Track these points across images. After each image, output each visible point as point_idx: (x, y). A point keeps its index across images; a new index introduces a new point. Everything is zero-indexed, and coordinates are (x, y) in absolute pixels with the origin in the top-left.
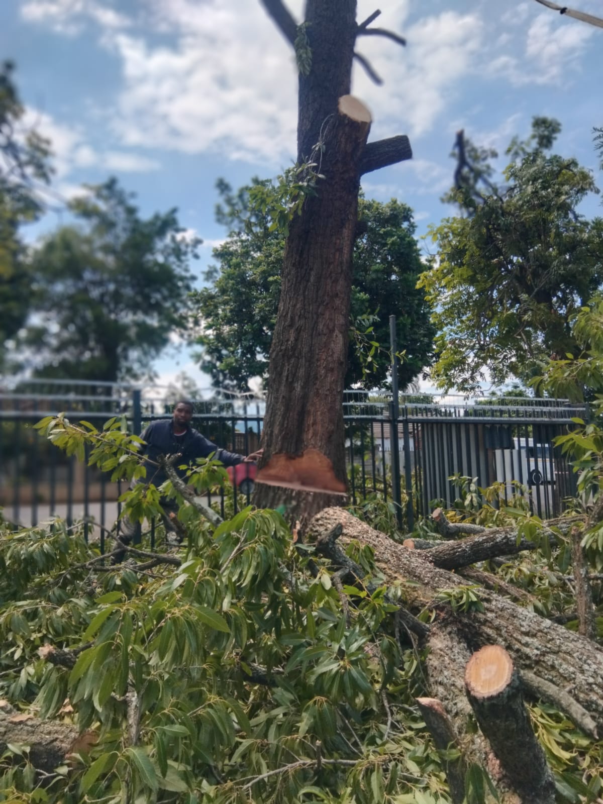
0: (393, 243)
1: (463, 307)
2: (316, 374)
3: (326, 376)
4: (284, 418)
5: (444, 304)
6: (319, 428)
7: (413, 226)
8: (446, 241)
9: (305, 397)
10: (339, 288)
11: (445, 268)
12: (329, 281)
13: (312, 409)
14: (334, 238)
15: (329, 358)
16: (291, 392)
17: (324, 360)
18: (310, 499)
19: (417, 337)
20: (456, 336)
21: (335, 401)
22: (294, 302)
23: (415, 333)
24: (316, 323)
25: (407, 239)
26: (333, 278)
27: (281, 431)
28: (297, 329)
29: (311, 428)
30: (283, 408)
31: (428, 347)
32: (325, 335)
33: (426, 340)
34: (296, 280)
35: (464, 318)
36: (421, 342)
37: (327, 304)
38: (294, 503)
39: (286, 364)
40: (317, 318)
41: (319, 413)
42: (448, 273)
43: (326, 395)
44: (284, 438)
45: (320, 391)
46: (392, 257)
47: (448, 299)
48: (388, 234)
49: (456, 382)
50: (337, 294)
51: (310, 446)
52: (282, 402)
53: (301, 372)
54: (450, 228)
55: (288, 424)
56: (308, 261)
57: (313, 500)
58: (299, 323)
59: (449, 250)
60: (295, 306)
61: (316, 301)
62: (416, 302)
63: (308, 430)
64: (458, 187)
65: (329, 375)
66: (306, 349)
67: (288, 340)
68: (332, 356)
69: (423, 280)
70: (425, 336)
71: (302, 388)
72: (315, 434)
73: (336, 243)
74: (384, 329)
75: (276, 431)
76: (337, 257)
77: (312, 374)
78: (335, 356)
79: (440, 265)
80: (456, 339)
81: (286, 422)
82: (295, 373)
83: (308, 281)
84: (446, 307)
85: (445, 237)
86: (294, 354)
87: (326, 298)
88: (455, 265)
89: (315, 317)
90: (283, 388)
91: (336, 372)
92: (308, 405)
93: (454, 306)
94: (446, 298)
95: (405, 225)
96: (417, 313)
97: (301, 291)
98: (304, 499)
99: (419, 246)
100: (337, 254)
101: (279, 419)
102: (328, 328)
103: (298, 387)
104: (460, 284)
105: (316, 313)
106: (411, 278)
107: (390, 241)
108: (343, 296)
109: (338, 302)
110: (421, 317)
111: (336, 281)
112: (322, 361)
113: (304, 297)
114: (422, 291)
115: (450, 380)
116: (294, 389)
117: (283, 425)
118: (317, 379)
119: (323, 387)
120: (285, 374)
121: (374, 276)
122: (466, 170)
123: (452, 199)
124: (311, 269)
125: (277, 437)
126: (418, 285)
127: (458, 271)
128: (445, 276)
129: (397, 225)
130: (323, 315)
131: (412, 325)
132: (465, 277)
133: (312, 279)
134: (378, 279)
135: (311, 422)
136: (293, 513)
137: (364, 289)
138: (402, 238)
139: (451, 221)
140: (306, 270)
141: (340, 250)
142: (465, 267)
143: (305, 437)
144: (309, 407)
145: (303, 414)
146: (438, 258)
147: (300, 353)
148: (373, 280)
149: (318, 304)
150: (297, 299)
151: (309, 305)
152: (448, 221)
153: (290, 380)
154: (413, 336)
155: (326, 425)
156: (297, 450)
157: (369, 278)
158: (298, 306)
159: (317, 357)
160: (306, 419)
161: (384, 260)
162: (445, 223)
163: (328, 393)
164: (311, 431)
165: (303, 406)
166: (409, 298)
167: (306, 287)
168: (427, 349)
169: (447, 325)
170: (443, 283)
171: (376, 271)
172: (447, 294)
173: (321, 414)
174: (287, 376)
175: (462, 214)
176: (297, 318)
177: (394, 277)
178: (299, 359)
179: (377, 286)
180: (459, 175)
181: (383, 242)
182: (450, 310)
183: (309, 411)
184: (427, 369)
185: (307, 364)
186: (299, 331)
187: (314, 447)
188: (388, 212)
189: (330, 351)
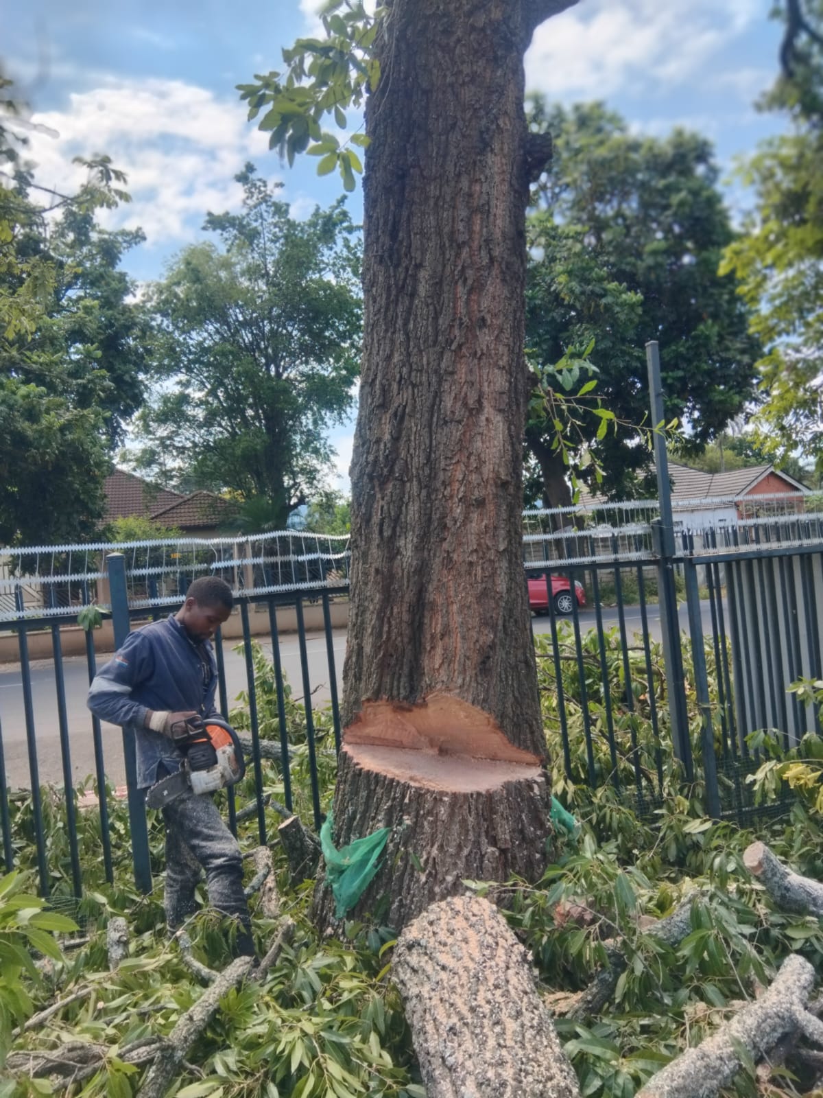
0: (682, 204)
1: (808, 300)
2: (443, 517)
3: (467, 519)
4: (381, 619)
5: (772, 299)
6: (457, 642)
7: (714, 172)
8: (770, 184)
9: (422, 570)
10: (485, 303)
11: (771, 232)
12: (461, 290)
13: (440, 600)
14: (464, 183)
15: (474, 477)
16: (391, 559)
17: (461, 482)
18: (443, 812)
19: (729, 355)
20: (798, 356)
21: (493, 575)
22: (388, 351)
23: (727, 349)
24: (438, 395)
25: (705, 194)
26: (470, 282)
27: (377, 649)
28: (395, 414)
29: (440, 643)
30: (378, 597)
31: (750, 372)
32: (459, 422)
33: (746, 359)
34: (388, 298)
35: (811, 318)
36: (739, 362)
37: (460, 346)
38: (407, 820)
39: (379, 496)
40: (440, 383)
41: (455, 608)
42: (777, 240)
43: (471, 564)
44: (383, 666)
45: (455, 557)
46: (681, 226)
47: (779, 289)
48: (671, 189)
49: (802, 441)
50: (483, 319)
51: (439, 686)
52: (376, 583)
53: (412, 512)
54: (775, 156)
55: (389, 632)
56: (409, 246)
57: (451, 815)
58: (399, 399)
59: (776, 198)
60: (389, 358)
61: (435, 342)
62: (726, 297)
63: (433, 648)
64: (788, 74)
65: (475, 516)
66: (418, 460)
67: (378, 441)
68: (478, 470)
69: (731, 259)
70: (743, 352)
71: (418, 549)
72: (448, 659)
73: (470, 195)
74: (674, 348)
75: (368, 649)
76: (477, 228)
77: (435, 517)
78: (487, 470)
79: (762, 229)
80: (798, 362)
81: (386, 628)
82: (398, 517)
83: (413, 295)
84: (777, 302)
85: (768, 176)
86: (391, 471)
87: (457, 332)
88: (790, 225)
89: (434, 380)
90: (374, 550)
91: (490, 507)
92: (430, 588)
93: (791, 298)
94: (775, 287)
95: (700, 170)
96: (729, 314)
97: (400, 322)
98: (429, 813)
99: (726, 203)
100: (477, 220)
101: (371, 620)
102: (465, 404)
103: (407, 545)
104: (801, 258)
105: (436, 372)
106: (713, 258)
107: (675, 199)
108: (497, 322)
109: (485, 338)
110: (735, 320)
111: (477, 288)
112: (456, 485)
113: (407, 334)
114: (731, 277)
115: (789, 437)
116: (398, 552)
117: (380, 635)
118: (444, 527)
119: (460, 544)
120: (376, 519)
121: (650, 261)
122: (803, 39)
123: (776, 101)
124: (419, 266)
125: (370, 662)
126: (723, 270)
127: (797, 234)
128: (771, 246)
129: (687, 172)
130: (452, 373)
131: (721, 337)
132: (810, 243)
133: (423, 289)
134: (658, 266)
135: (439, 628)
136: (405, 845)
137: (632, 287)
138: (695, 193)
139: (776, 142)
140: (407, 269)
141: (485, 210)
142: (809, 226)
143: (426, 662)
144: (431, 595)
145: (420, 607)
146: (758, 217)
147: (406, 468)
148: (650, 268)
149: (438, 349)
150: (392, 341)
151: (421, 351)
152: (770, 144)
153: (387, 533)
154: (723, 355)
155: (474, 634)
156: (412, 690)
157: (641, 266)
158: (396, 358)
159: (441, 475)
160: (426, 621)
161: (668, 231)
162: (765, 149)
163: (474, 558)
164: (439, 650)
165: (421, 591)
166: (715, 291)
167: (409, 311)
168: (748, 372)
169: (779, 334)
170: (769, 260)
171: (654, 253)
172: (775, 280)
173: (461, 611)
174: (381, 525)
175: (798, 128)
176: (395, 386)
177: (686, 259)
178: (403, 483)
179: (658, 277)
180: (789, 53)
181: (664, 202)
182: (784, 309)
183: (433, 603)
184: (750, 407)
185: (424, 492)
186: (399, 418)
187: (448, 689)
188: (670, 151)
189: (473, 458)
